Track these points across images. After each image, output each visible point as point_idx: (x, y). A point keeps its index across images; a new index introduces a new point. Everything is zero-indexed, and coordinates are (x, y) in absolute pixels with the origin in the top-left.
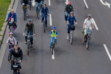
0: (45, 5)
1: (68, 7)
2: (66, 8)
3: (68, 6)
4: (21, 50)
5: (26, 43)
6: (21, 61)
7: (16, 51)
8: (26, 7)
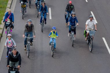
0: (44, 4)
1: (69, 7)
2: (67, 8)
3: (69, 5)
4: (20, 54)
5: (25, 49)
6: (19, 66)
7: (15, 56)
8: (25, 5)
